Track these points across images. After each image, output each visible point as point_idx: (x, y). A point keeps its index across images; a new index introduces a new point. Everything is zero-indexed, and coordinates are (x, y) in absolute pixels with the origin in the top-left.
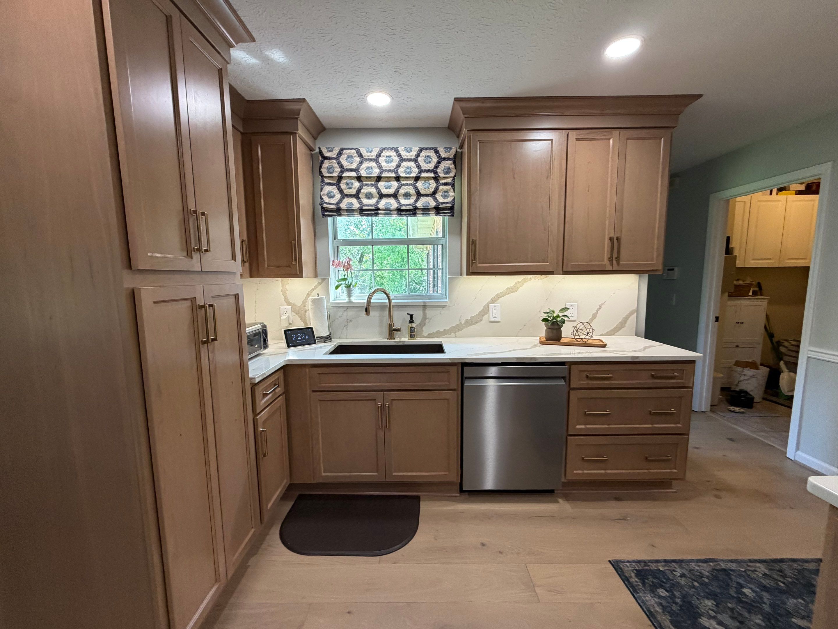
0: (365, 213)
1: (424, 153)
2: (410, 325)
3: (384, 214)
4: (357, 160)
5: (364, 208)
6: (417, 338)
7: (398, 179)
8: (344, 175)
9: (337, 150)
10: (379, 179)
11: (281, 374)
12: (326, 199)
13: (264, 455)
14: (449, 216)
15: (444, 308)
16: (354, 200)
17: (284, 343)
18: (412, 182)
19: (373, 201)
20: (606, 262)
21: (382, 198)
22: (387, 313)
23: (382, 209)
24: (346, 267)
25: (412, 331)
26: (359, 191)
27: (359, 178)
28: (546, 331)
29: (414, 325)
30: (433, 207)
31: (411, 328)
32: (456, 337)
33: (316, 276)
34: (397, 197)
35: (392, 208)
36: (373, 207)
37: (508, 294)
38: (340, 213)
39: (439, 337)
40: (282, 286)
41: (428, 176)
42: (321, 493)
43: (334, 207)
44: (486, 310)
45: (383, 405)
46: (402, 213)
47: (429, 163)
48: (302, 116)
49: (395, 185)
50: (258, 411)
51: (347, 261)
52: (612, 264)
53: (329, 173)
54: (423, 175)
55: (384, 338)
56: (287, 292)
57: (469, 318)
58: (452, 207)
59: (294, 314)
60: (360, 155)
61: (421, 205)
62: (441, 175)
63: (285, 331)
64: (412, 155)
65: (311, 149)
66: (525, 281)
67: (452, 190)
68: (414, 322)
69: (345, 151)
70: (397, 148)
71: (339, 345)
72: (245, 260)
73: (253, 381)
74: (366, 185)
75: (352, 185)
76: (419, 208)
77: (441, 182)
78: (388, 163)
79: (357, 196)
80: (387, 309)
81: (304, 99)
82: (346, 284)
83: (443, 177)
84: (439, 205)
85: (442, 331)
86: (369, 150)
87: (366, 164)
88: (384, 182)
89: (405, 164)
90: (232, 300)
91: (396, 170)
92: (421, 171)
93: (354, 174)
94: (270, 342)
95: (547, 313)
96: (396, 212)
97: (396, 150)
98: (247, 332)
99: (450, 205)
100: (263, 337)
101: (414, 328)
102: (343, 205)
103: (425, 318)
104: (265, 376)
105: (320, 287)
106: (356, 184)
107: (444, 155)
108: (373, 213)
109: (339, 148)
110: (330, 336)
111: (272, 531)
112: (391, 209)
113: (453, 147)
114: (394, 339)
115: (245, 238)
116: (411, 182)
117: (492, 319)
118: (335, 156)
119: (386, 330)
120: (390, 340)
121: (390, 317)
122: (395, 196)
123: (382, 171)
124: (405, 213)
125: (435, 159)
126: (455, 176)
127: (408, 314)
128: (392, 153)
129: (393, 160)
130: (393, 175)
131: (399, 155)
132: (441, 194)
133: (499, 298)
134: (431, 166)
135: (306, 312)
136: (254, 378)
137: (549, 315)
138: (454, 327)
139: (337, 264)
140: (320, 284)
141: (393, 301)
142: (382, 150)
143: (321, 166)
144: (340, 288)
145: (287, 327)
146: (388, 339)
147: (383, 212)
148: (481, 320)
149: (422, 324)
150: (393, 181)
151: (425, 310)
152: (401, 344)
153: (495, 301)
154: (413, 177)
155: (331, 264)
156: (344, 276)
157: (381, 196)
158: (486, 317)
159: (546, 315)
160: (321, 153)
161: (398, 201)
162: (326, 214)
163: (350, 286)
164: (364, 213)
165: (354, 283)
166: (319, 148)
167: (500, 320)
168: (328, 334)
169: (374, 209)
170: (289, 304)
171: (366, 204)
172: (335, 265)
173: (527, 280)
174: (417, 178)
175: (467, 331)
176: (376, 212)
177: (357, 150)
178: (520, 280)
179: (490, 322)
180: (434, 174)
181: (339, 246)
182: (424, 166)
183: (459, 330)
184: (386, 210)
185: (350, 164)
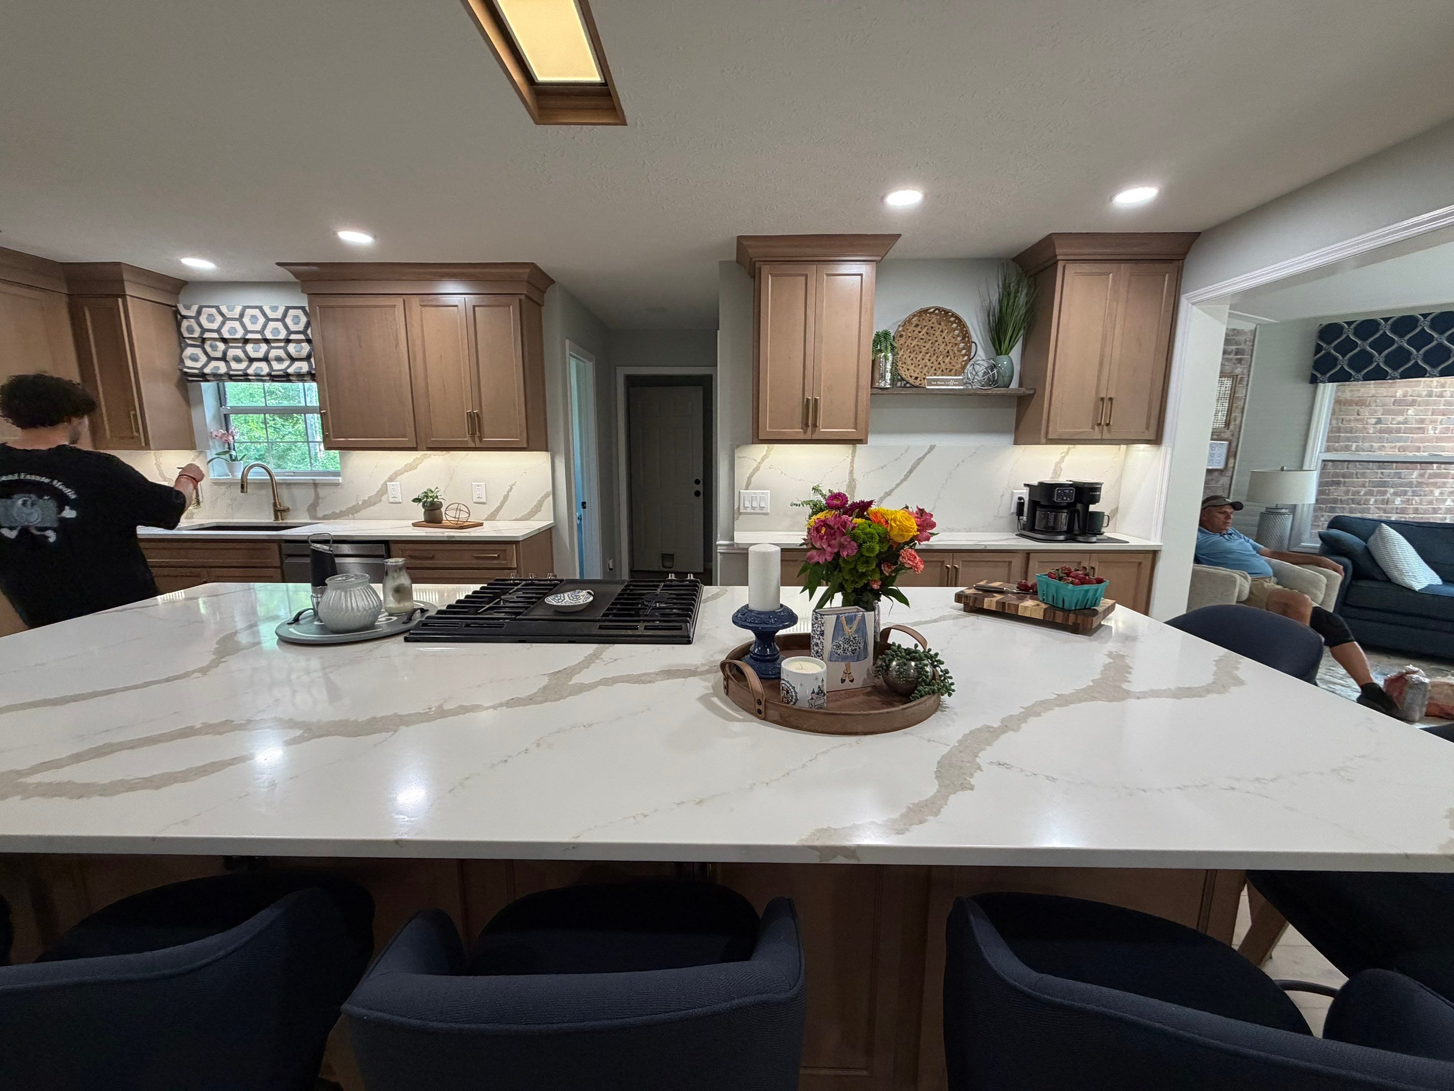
0: (238, 378)
1: (292, 312)
3: (256, 380)
4: (219, 319)
5: (234, 373)
7: (267, 341)
8: (206, 336)
9: (195, 308)
10: (246, 341)
12: (189, 363)
15: (338, 487)
16: (221, 364)
19: (242, 366)
20: (468, 438)
21: (252, 362)
22: (269, 491)
23: (252, 374)
26: (225, 353)
27: (225, 341)
28: (424, 513)
30: (307, 373)
32: (354, 519)
33: (193, 448)
34: (268, 361)
35: (262, 373)
36: (243, 372)
37: (407, 471)
38: (206, 378)
39: (336, 519)
41: (298, 338)
43: (198, 372)
44: (384, 490)
49: (264, 347)
52: (474, 441)
53: (190, 333)
54: (293, 337)
56: (161, 465)
57: (367, 498)
60: (221, 314)
64: (279, 314)
66: (425, 457)
69: (204, 310)
70: (262, 306)
71: (215, 524)
74: (232, 347)
75: (217, 347)
76: (293, 373)
78: (252, 323)
79: (224, 358)
80: (270, 487)
81: (122, 263)
85: (338, 512)
86: (231, 309)
87: (228, 324)
88: (251, 345)
89: (271, 325)
91: (262, 332)
92: (290, 332)
93: (215, 335)
95: (425, 492)
96: (268, 378)
97: (260, 308)
102: (208, 370)
103: (317, 497)
106: (221, 346)
108: (242, 378)
109: (197, 306)
114: (283, 520)
116: (282, 344)
117: (392, 500)
118: (193, 314)
121: (275, 495)
122: (266, 359)
123: (247, 332)
124: (278, 379)
125: (304, 320)
128: (256, 312)
129: (258, 319)
131: (264, 314)
133: (396, 476)
134: (301, 327)
137: (425, 494)
138: (351, 508)
141: (276, 478)
142: (245, 308)
143: (180, 326)
146: (274, 520)
147: (253, 378)
148: (381, 501)
149: (316, 504)
150: (262, 343)
151: (317, 489)
153: (393, 480)
154: (282, 340)
157: (251, 360)
158: (384, 498)
160: (177, 311)
161: (269, 366)
162: (189, 379)
164: (233, 378)
166: (176, 306)
167: (401, 501)
169: (243, 374)
171: (234, 368)
173: (427, 456)
175: (365, 512)
176: (245, 377)
177: (218, 308)
178: (418, 457)
179: (391, 503)
180: (305, 336)
181: (229, 414)
182: (293, 328)
183: (357, 512)
184: (257, 375)
185: (211, 324)
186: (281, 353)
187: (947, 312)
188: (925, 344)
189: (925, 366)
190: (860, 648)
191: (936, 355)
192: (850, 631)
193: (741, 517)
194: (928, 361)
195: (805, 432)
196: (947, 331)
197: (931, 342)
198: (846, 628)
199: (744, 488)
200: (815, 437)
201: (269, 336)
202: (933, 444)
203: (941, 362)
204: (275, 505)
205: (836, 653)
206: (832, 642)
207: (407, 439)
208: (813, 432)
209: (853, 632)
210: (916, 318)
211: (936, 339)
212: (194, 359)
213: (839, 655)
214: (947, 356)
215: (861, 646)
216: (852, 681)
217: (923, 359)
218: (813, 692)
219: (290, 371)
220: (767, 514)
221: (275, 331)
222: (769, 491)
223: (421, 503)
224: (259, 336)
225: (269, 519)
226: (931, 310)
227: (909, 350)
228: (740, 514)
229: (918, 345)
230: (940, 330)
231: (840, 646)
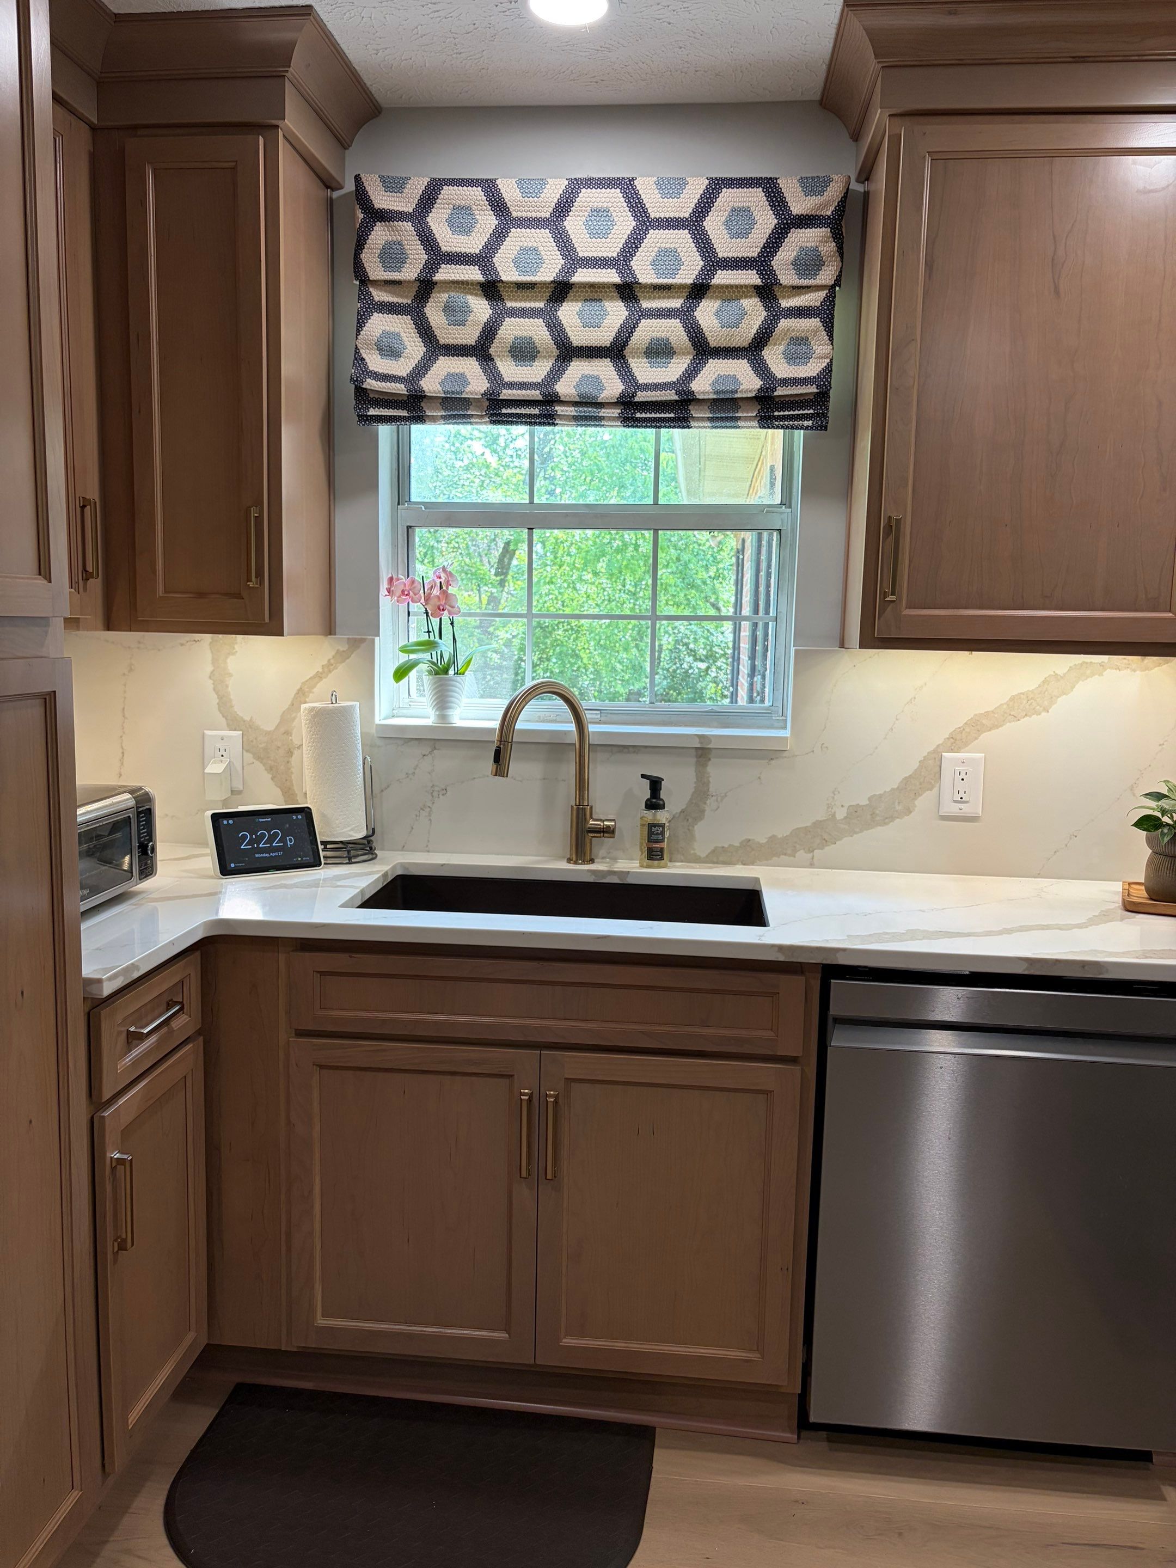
0: (509, 411)
1: (728, 198)
2: (650, 816)
3: (577, 419)
4: (488, 221)
5: (506, 394)
6: (670, 861)
7: (631, 292)
8: (438, 277)
9: (417, 187)
10: (561, 291)
11: (191, 970)
12: (375, 362)
13: (122, 1247)
14: (807, 428)
15: (773, 762)
16: (470, 367)
17: (208, 860)
18: (678, 305)
19: (538, 371)
21: (570, 360)
22: (570, 769)
23: (567, 399)
24: (434, 602)
25: (654, 837)
26: (489, 332)
27: (491, 289)
28: (1150, 862)
29: (662, 816)
30: (750, 395)
31: (651, 826)
32: (812, 865)
33: (329, 629)
34: (623, 357)
35: (604, 396)
36: (538, 392)
37: (1016, 718)
38: (421, 409)
39: (753, 864)
40: (215, 661)
41: (737, 282)
42: (309, 1385)
43: (400, 388)
44: (928, 776)
45: (536, 1096)
46: (638, 415)
47: (745, 234)
48: (298, 67)
49: (618, 311)
50: (107, 1095)
51: (438, 581)
53: (387, 268)
54: (722, 278)
55: (560, 858)
56: (230, 683)
57: (864, 802)
58: (822, 397)
59: (249, 757)
60: (498, 206)
61: (709, 388)
62: (787, 277)
63: (216, 818)
64: (684, 206)
65: (328, 183)
67: (824, 333)
68: (662, 807)
69: (447, 191)
70: (631, 180)
71: (400, 872)
72: (90, 569)
73: (94, 989)
74: (514, 313)
75: (467, 310)
76: (701, 397)
77: (785, 303)
78: (593, 235)
79: (481, 350)
80: (572, 756)
81: (309, 7)
82: (433, 663)
83: (794, 287)
84: (775, 389)
85: (764, 841)
86: (531, 187)
87: (517, 239)
88: (580, 304)
89: (656, 239)
90: (35, 712)
91: (623, 261)
92: (713, 263)
93: (474, 274)
94: (163, 851)
95: (1159, 796)
96: (616, 412)
97: (627, 187)
98: (79, 819)
99: (813, 389)
100: (139, 838)
101: (663, 826)
102: (431, 384)
103: (701, 793)
104: (136, 975)
105: (341, 667)
106: (481, 309)
107: (799, 205)
108: (536, 411)
109: (426, 180)
110: (369, 842)
111: (138, 1503)
112: (600, 400)
113: (835, 177)
114: (592, 861)
115: (93, 494)
116: (676, 303)
117: (953, 809)
118: (409, 207)
119: (562, 825)
120: (576, 863)
121: (582, 784)
122: (616, 352)
123: (573, 261)
124: (648, 415)
125: (766, 221)
126: (838, 282)
127: (643, 776)
128: (614, 198)
129: (613, 224)
130: (612, 276)
131: (636, 205)
132: (782, 348)
133: (979, 732)
134: (751, 247)
135: (290, 753)
136: (99, 981)
137: (1164, 803)
138: (806, 830)
139: (403, 592)
140: (342, 656)
141: (592, 728)
142: (575, 186)
143: (360, 245)
144: (413, 674)
145: (225, 803)
146: (569, 861)
147: (571, 411)
148: (908, 811)
149: (694, 812)
150: (612, 299)
151: (705, 765)
152: (615, 880)
153: (966, 744)
154: (681, 287)
155: (383, 591)
156: (429, 632)
157: (567, 353)
158: (924, 802)
159: (1153, 804)
160: (361, 196)
161: (625, 372)
162: (372, 412)
163: (446, 671)
164: (504, 411)
165: (461, 660)
166: (357, 178)
167: (979, 813)
168: (363, 833)
169: (540, 398)
170: (234, 723)
171: (511, 380)
172: (399, 592)
173: (1088, 672)
174: (698, 291)
176: (545, 408)
177: (489, 186)
178: (1060, 672)
179: (944, 818)
180: (760, 274)
182: (725, 247)
183: (825, 842)
184: (582, 402)
185: (463, 239)
204: (580, 814)
212: (390, 350)
219: (694, 388)
221: (665, 257)
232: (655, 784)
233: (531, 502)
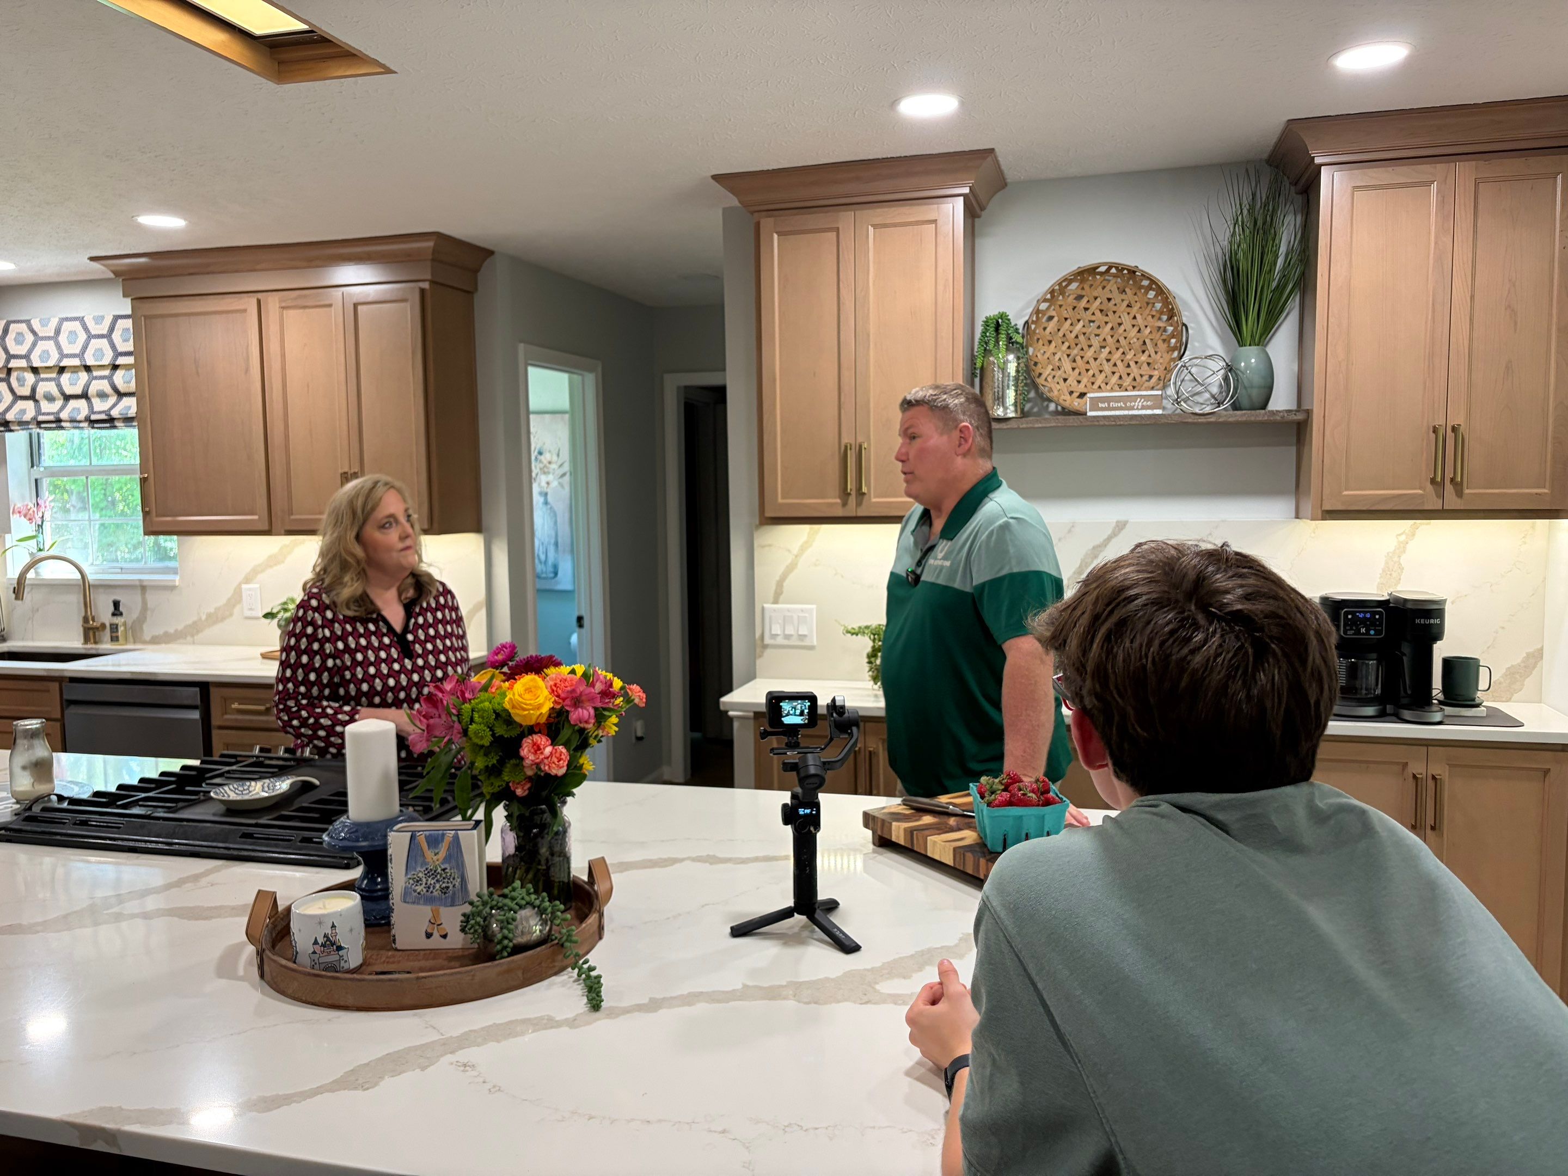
1: (120, 324)
2: (114, 619)
4: (30, 338)
6: (133, 642)
7: (88, 369)
10: (60, 369)
15: (173, 592)
16: (29, 405)
19: (55, 407)
21: (67, 401)
22: (78, 597)
23: (67, 419)
25: (114, 630)
26: (34, 390)
27: (35, 370)
29: (121, 620)
32: (194, 643)
34: (88, 398)
35: (79, 418)
36: (55, 416)
37: (271, 567)
39: (170, 643)
41: (126, 362)
44: (237, 597)
46: (95, 425)
49: (84, 376)
54: (121, 361)
57: (212, 610)
60: (33, 331)
64: (104, 328)
66: (295, 543)
69: (12, 326)
70: (83, 317)
74: (43, 380)
75: (25, 380)
78: (70, 343)
79: (32, 397)
85: (172, 632)
86: (44, 323)
87: (42, 345)
88: (68, 375)
89: (94, 344)
91: (81, 355)
92: (117, 354)
93: (23, 363)
96: (86, 424)
97: (82, 320)
102: (13, 415)
103: (145, 608)
106: (30, 378)
109: (5, 321)
116: (106, 372)
117: (248, 614)
121: (86, 604)
122: (85, 395)
123: (63, 356)
124: (98, 425)
127: (112, 600)
128: (76, 325)
129: (78, 337)
130: (79, 362)
131: (86, 329)
133: (255, 574)
141: (88, 578)
142: (62, 321)
147: (67, 424)
148: (231, 615)
149: (142, 619)
150: (81, 372)
151: (145, 594)
153: (251, 581)
154: (106, 366)
156: (35, 531)
157: (67, 398)
158: (237, 610)
165: (49, 544)
167: (254, 615)
173: (298, 543)
174: (113, 367)
175: (208, 633)
176: (57, 423)
177: (28, 322)
179: (242, 618)
181: (41, 479)
182: (120, 346)
183: (198, 632)
184: (72, 421)
185: (19, 347)
186: (104, 386)
187: (1132, 272)
188: (1097, 332)
189: (1101, 371)
190: (454, 886)
191: (1121, 350)
192: (435, 858)
193: (768, 652)
194: (1105, 362)
195: (845, 504)
196: (1138, 305)
197: (1110, 326)
198: (429, 854)
199: (771, 599)
200: (862, 512)
201: (90, 362)
202: (1122, 518)
203: (1132, 364)
204: (86, 620)
205: (415, 891)
206: (406, 874)
207: (256, 517)
208: (859, 504)
209: (440, 861)
210: (1074, 286)
211: (1119, 320)
213: (419, 893)
214: (1143, 352)
215: (457, 882)
216: (445, 936)
217: (1096, 359)
218: (316, 942)
219: (115, 413)
220: (811, 648)
221: (98, 353)
222: (814, 606)
223: (276, 621)
224: (76, 362)
225: (75, 643)
226: (1103, 269)
227: (1067, 344)
228: (765, 647)
229: (1084, 334)
230: (1125, 303)
231: (421, 880)
232: (116, 604)
233: (91, 464)
